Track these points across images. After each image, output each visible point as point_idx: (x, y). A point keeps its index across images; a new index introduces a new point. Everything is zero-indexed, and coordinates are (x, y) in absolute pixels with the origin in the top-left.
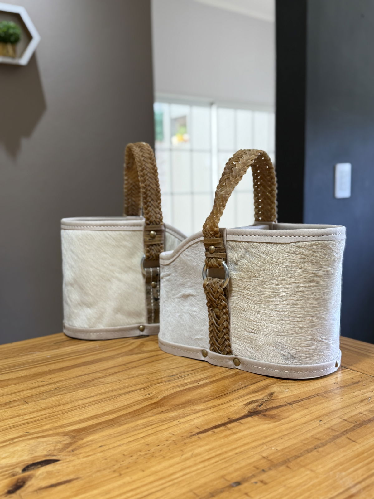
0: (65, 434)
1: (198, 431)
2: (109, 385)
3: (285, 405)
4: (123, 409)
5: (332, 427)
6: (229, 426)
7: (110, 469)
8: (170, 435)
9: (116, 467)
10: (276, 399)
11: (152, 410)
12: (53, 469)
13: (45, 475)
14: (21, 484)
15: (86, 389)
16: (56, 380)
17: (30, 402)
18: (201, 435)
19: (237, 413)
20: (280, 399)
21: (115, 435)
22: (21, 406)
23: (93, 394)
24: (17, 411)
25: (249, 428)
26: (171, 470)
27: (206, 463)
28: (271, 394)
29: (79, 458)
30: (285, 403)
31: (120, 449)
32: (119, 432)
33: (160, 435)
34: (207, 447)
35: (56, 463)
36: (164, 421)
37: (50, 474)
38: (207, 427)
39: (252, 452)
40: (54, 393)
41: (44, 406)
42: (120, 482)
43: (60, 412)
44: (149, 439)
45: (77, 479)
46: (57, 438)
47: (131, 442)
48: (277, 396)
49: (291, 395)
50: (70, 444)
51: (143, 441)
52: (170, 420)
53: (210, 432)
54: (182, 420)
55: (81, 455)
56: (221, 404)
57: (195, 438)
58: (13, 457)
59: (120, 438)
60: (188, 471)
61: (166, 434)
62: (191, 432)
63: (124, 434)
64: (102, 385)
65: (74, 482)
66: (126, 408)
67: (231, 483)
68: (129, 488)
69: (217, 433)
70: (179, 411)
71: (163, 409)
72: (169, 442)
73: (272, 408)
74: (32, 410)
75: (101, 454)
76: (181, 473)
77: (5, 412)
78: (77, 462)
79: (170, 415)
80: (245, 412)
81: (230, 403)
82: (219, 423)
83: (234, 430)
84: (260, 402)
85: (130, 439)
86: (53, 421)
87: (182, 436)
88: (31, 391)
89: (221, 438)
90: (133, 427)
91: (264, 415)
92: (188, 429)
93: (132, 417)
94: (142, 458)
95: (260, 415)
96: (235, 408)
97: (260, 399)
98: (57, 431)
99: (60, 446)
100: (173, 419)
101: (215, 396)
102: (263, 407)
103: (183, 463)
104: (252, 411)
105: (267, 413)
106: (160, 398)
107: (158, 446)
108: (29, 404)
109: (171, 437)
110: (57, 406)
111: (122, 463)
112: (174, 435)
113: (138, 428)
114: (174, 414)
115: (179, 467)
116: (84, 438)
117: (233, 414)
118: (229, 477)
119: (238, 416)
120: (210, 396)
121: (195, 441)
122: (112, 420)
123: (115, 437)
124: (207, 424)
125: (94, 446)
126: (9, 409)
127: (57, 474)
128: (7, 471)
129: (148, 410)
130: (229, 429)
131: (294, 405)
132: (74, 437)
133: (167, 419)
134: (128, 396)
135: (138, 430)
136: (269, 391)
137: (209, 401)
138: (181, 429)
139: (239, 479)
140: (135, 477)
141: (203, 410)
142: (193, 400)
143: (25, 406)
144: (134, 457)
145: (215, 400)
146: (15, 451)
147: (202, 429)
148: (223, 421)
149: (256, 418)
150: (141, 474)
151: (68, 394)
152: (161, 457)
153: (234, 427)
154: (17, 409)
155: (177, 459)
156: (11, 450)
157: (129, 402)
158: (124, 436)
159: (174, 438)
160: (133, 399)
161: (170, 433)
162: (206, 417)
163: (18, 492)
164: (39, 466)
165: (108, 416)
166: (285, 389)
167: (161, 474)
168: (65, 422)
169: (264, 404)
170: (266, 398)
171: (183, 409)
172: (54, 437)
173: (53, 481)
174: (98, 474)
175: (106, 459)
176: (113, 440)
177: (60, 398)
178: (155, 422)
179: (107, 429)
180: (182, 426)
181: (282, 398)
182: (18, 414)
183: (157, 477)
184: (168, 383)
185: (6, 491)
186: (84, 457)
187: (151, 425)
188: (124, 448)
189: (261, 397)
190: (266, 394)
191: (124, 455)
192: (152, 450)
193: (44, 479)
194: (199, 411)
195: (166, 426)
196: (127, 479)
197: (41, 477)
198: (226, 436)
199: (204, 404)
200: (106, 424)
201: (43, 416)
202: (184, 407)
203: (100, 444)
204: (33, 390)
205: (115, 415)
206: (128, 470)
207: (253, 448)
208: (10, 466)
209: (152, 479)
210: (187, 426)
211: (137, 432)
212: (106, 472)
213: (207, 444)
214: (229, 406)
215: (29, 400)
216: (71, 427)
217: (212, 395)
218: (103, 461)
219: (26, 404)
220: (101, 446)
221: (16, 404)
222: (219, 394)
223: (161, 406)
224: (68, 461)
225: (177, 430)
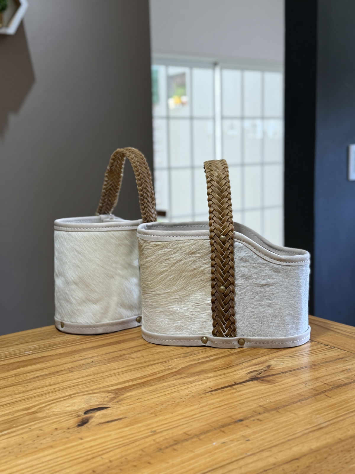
0: (109, 392)
1: (211, 390)
2: (135, 360)
3: (279, 374)
4: (150, 376)
5: (314, 388)
6: (235, 387)
7: (148, 412)
8: (189, 392)
9: (152, 411)
10: (273, 370)
11: (173, 376)
12: (106, 413)
13: (101, 416)
14: (86, 421)
15: (117, 363)
16: (90, 356)
17: (75, 371)
18: (213, 393)
19: (241, 379)
20: (276, 369)
21: (147, 392)
22: (68, 374)
23: (124, 365)
24: (66, 377)
25: (250, 388)
26: (192, 413)
27: (218, 409)
28: (269, 366)
29: (123, 406)
30: (280, 372)
31: (153, 400)
32: (150, 391)
33: (182, 393)
34: (218, 400)
35: (107, 409)
36: (183, 384)
37: (105, 415)
38: (217, 388)
39: (252, 403)
40: (92, 365)
41: (86, 374)
42: (157, 419)
43: (101, 378)
44: (174, 395)
45: (125, 418)
46: (104, 394)
47: (160, 396)
48: (273, 367)
49: (286, 367)
50: (115, 398)
51: (169, 396)
52: (188, 383)
53: (220, 391)
54: (197, 383)
55: (125, 404)
56: (228, 373)
57: (209, 394)
58: (75, 406)
59: (151, 394)
60: (205, 413)
61: (186, 392)
62: (205, 391)
63: (154, 391)
64: (129, 359)
65: (123, 419)
66: (153, 375)
67: (236, 420)
68: (163, 423)
69: (225, 391)
70: (195, 377)
71: (181, 376)
72: (189, 397)
73: (269, 376)
74: (78, 376)
75: (140, 404)
76: (200, 415)
77: (57, 378)
78: (122, 408)
79: (188, 380)
80: (248, 378)
81: (235, 372)
82: (227, 385)
83: (238, 390)
84: (260, 372)
85: (159, 395)
86: (97, 383)
87: (199, 393)
88: (72, 364)
89: (228, 394)
90: (160, 388)
91: (262, 380)
92: (203, 389)
93: (158, 381)
94: (170, 406)
95: (259, 380)
96: (240, 375)
97: (260, 370)
98: (102, 390)
99: (107, 399)
100: (190, 382)
101: (223, 368)
102: (262, 375)
103: (201, 409)
104: (253, 377)
105: (264, 379)
106: (178, 368)
107: (181, 399)
108: (74, 372)
109: (190, 394)
110: (97, 374)
111: (156, 409)
112: (192, 392)
113: (165, 388)
114: (191, 379)
115: (198, 411)
116: (125, 394)
117: (238, 379)
118: (234, 417)
119: (241, 381)
120: (220, 368)
121: (209, 396)
122: (143, 383)
123: (147, 393)
124: (218, 385)
125: (133, 399)
126: (60, 376)
127: (110, 415)
128: (73, 414)
129: (170, 377)
130: (235, 389)
131: (287, 374)
132: (116, 393)
133: (186, 382)
134: (152, 367)
135: (164, 389)
136: (267, 364)
137: (218, 371)
138: (197, 389)
139: (242, 418)
140: (167, 416)
141: (213, 377)
142: (205, 370)
143: (72, 374)
144: (164, 405)
145: (223, 370)
146: (74, 402)
147: (213, 389)
148: (230, 384)
149: (256, 382)
150: (170, 415)
151: (104, 365)
152: (185, 405)
153: (238, 388)
154: (66, 376)
155: (196, 407)
156: (71, 402)
157: (155, 371)
158: (154, 393)
159: (192, 394)
160: (157, 369)
161: (189, 391)
162: (217, 381)
163: (86, 425)
164: (96, 411)
165: (139, 380)
166: (281, 363)
167: (185, 415)
168: (107, 384)
169: (262, 373)
170: (265, 369)
171: (198, 376)
172: (101, 394)
173: (109, 419)
174: (140, 415)
175: (144, 407)
176: (147, 395)
177: (98, 369)
178: (176, 385)
179: (141, 389)
180: (198, 387)
181: (278, 369)
182: (68, 379)
183: (183, 417)
184: (184, 358)
185: (77, 425)
186: (127, 406)
187: (174, 386)
188: (156, 400)
189: (261, 368)
190: (265, 366)
191: (156, 404)
192: (177, 401)
193: (101, 418)
194: (210, 378)
195: (186, 387)
196: (161, 418)
197: (98, 417)
198: (232, 393)
199: (215, 373)
200: (139, 385)
201: (88, 381)
202: (199, 375)
203: (137, 398)
204: (74, 363)
205: (144, 380)
206: (161, 413)
207: (252, 400)
208: (74, 411)
209: (179, 417)
210: (202, 387)
211: (164, 390)
212: (146, 414)
213: (217, 398)
214: (235, 374)
215: (73, 370)
216: (113, 387)
217: (220, 367)
218: (142, 408)
219: (72, 373)
220: (138, 399)
221: (64, 372)
222: (226, 366)
223: (180, 374)
224: (116, 408)
225: (194, 389)
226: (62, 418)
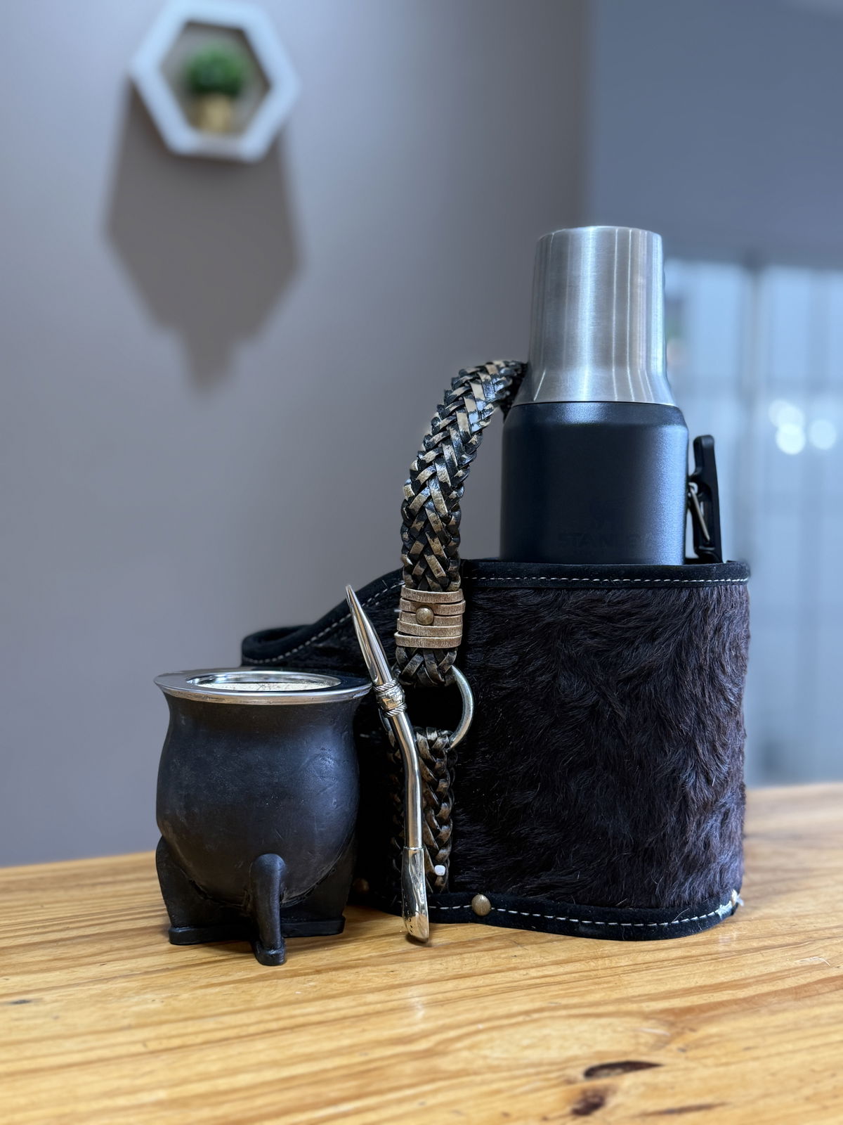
0: (647, 1016)
14: (596, 1099)
29: (706, 1066)
35: (656, 1069)
37: (653, 1089)
45: (722, 1104)
65: (718, 1109)
78: (705, 1073)
93: (796, 999)
127: (670, 1090)
163: (598, 1112)
164: (619, 1070)
173: (669, 1103)
185: (569, 1108)
186: (717, 1065)
193: (643, 1096)
197: (633, 1092)
224: (683, 1069)
226: (516, 1082)
